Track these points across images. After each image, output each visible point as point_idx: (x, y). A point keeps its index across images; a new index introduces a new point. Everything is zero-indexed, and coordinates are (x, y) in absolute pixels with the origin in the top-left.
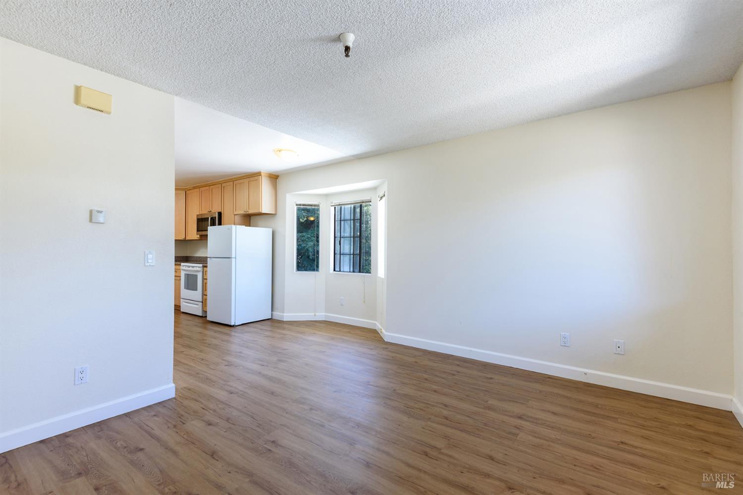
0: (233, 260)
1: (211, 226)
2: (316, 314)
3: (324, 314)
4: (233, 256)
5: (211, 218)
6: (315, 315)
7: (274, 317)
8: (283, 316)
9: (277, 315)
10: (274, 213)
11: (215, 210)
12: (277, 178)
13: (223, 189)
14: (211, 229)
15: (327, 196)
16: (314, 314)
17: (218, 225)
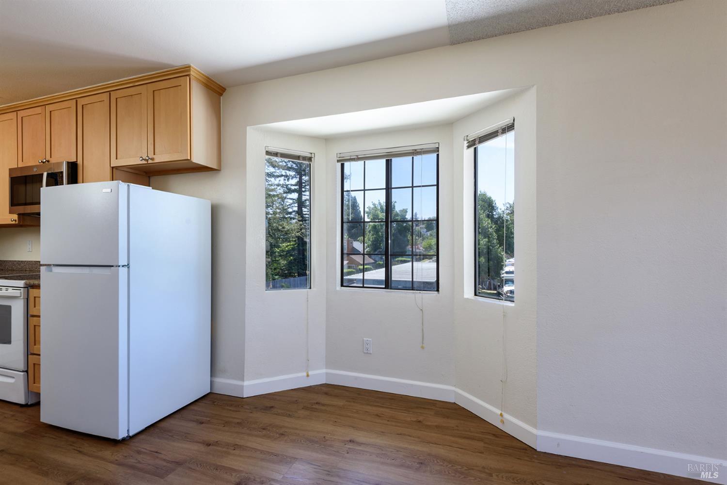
0: (123, 271)
1: (47, 185)
2: (310, 373)
3: (324, 371)
4: (123, 261)
5: (48, 175)
6: (308, 376)
7: (218, 390)
8: (243, 386)
9: (226, 385)
10: (214, 166)
11: (61, 158)
12: (221, 94)
13: (80, 113)
14: (47, 193)
15: (327, 140)
16: (305, 374)
17: (69, 183)
